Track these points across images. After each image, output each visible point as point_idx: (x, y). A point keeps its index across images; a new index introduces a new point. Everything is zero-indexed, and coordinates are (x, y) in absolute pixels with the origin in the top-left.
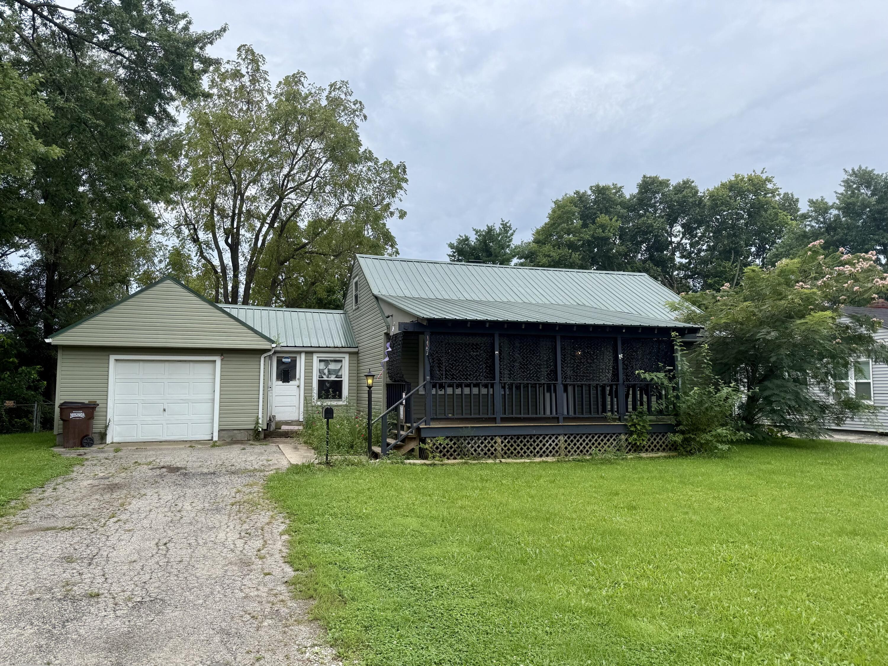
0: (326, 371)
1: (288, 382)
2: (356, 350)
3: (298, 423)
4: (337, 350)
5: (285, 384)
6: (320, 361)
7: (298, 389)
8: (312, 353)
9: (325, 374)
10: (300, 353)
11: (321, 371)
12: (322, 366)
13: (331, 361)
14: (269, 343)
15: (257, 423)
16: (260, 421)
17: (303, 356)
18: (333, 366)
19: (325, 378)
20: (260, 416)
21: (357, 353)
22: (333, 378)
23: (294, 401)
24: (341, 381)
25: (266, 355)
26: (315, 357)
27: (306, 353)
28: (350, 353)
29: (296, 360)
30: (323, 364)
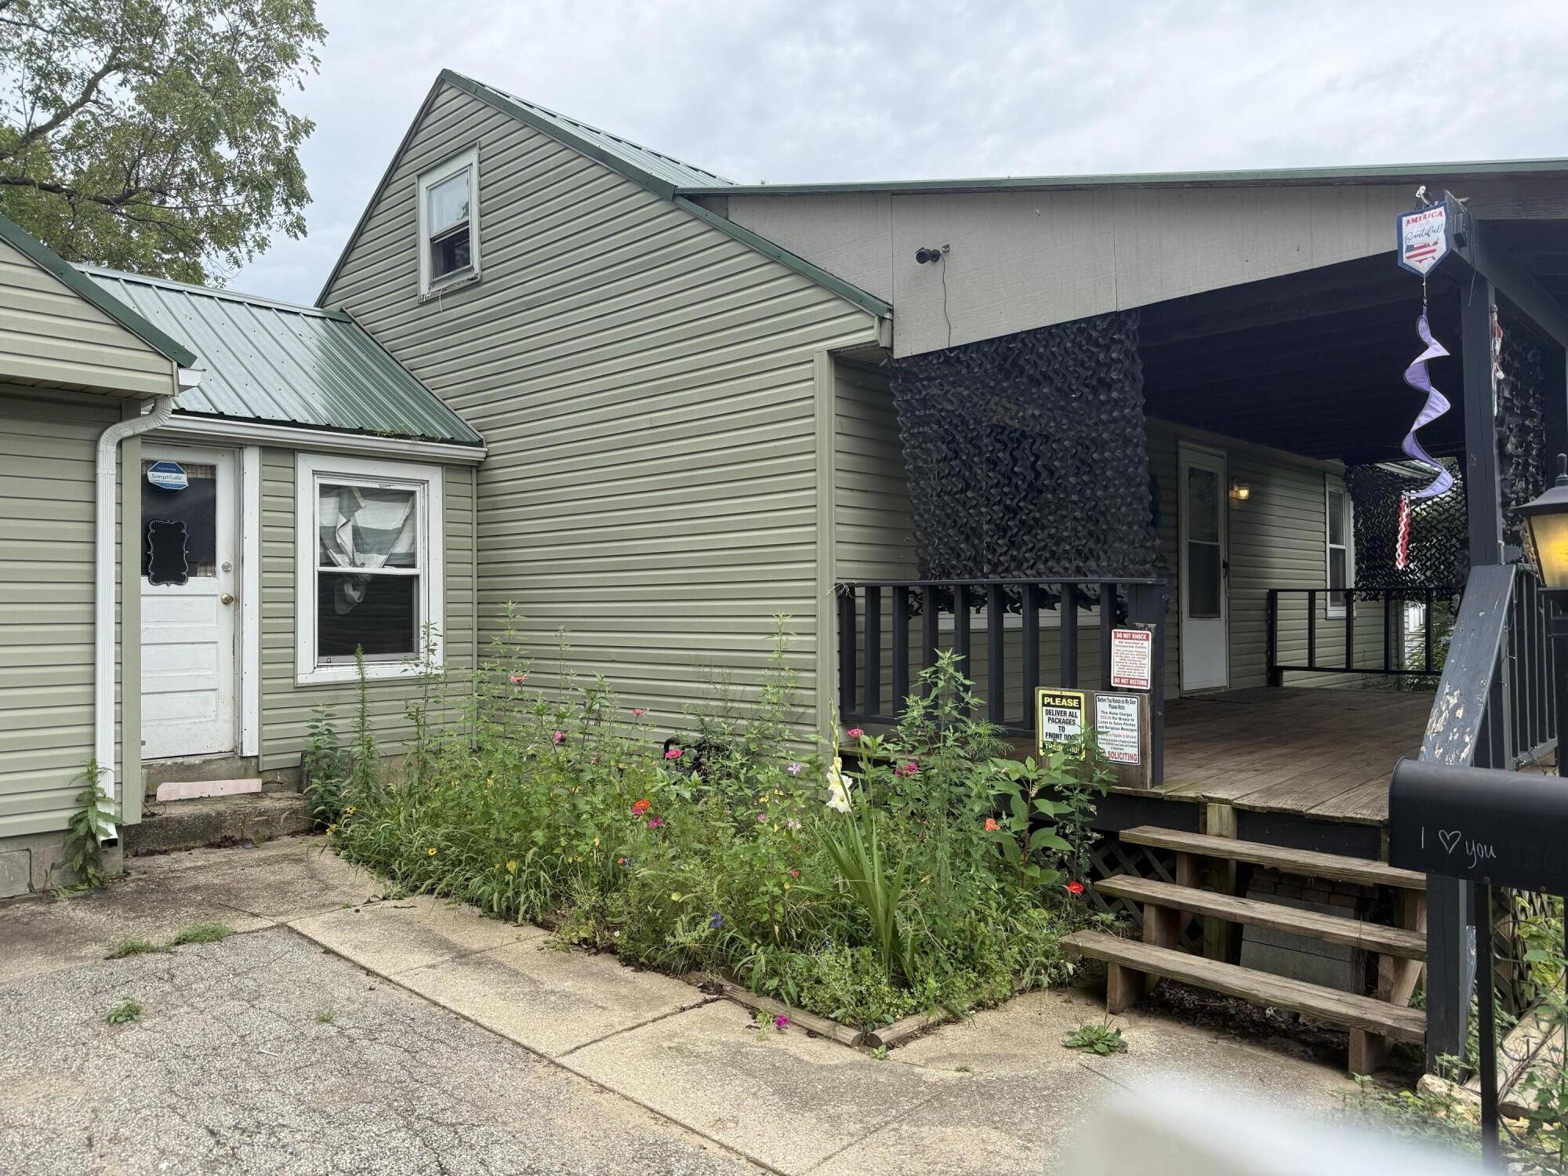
0: (346, 537)
1: (181, 580)
2: (476, 454)
3: (237, 763)
4: (403, 446)
5: (163, 588)
6: (326, 490)
7: (226, 613)
8: (292, 450)
9: (340, 549)
10: (235, 446)
11: (328, 539)
12: (329, 511)
13: (368, 493)
14: (164, 366)
15: (89, 797)
16: (107, 784)
17: (252, 461)
18: (374, 517)
19: (345, 568)
20: (106, 755)
21: (476, 468)
22: (374, 565)
23: (213, 665)
24: (412, 580)
25: (125, 429)
26: (307, 473)
27: (268, 449)
28: (448, 466)
29: (213, 483)
30: (332, 503)
